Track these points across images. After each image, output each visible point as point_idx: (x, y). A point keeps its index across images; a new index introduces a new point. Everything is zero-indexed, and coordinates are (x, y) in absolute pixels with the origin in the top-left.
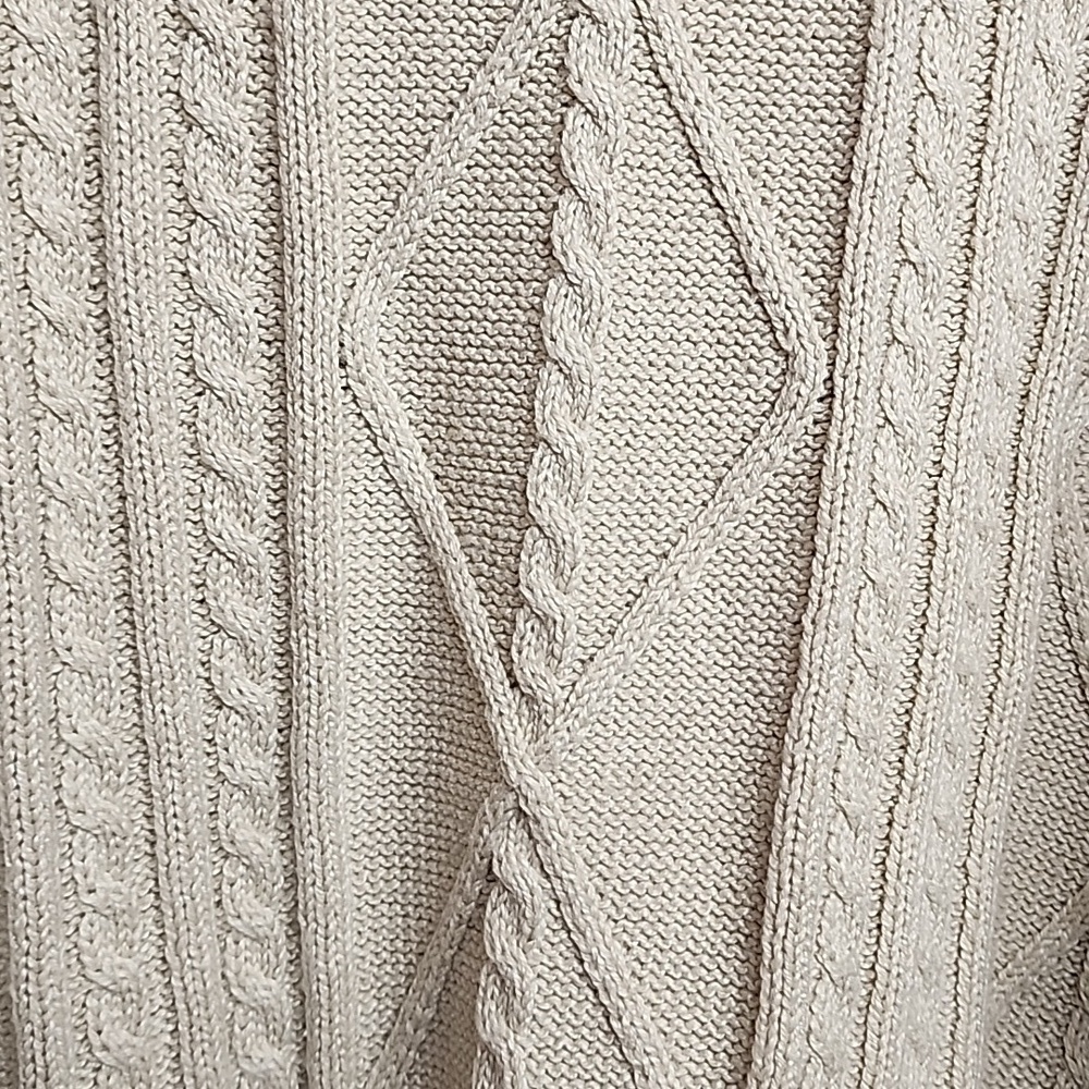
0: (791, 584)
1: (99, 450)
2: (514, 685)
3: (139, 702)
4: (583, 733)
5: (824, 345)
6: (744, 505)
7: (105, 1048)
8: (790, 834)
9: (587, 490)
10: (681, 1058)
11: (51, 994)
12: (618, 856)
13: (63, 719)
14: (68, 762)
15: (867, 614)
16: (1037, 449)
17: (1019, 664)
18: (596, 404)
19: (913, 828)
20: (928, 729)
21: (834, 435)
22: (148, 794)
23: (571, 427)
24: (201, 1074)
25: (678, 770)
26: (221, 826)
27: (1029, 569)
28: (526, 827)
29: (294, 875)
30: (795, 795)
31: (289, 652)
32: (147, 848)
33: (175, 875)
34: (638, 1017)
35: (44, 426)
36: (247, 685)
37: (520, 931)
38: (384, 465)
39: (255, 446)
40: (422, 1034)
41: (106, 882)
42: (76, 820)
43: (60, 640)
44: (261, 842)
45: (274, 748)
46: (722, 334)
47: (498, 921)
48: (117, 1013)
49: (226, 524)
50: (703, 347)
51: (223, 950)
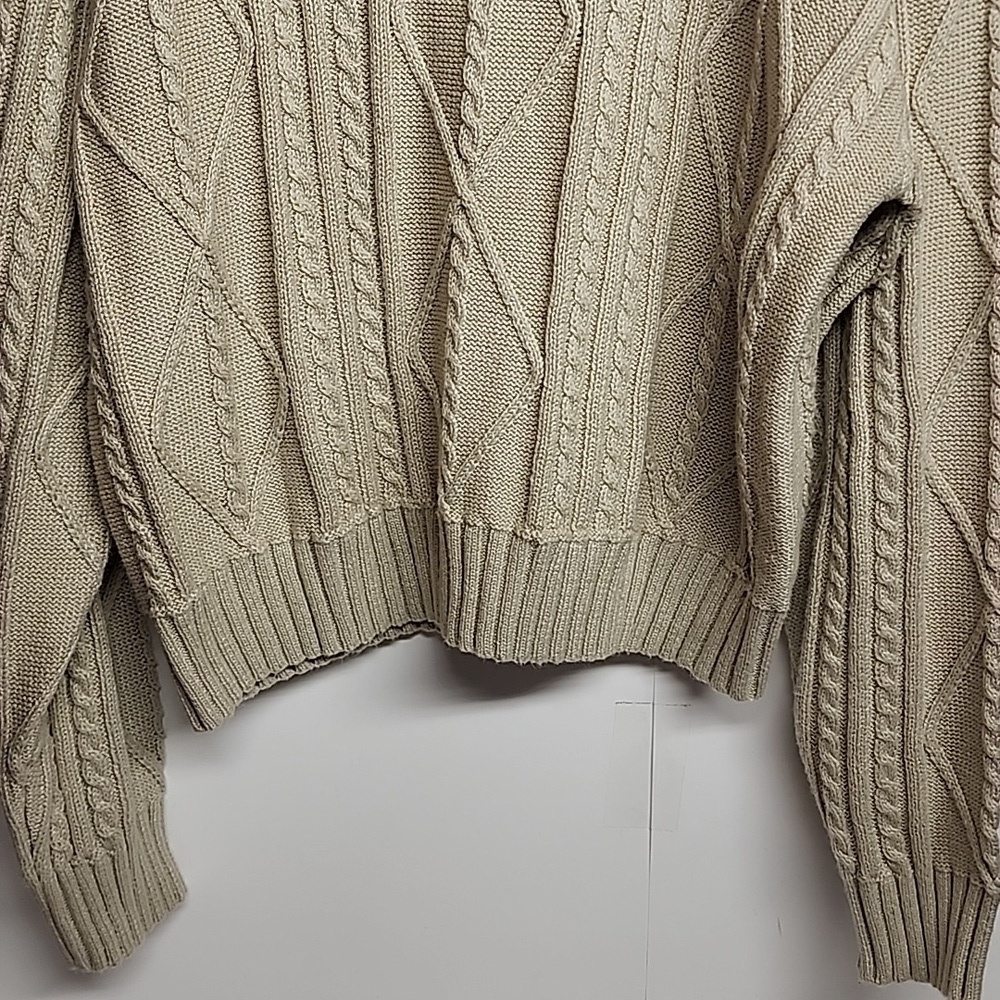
0: (567, 113)
1: (299, 61)
2: (460, 157)
3: (317, 164)
4: (486, 175)
5: (579, 13)
6: (549, 81)
7: (309, 298)
8: (564, 212)
9: (486, 74)
10: (525, 303)
11: (290, 273)
12: (501, 225)
13: (289, 167)
14: (292, 185)
15: (600, 126)
16: (686, 58)
17: (677, 153)
18: (489, 39)
19: (620, 217)
20: (627, 176)
21: (583, 50)
22: (322, 201)
23: (480, 49)
24: (345, 314)
25: (524, 190)
26: (349, 217)
27: (682, 111)
28: (465, 213)
29: (379, 240)
30: (566, 197)
31: (374, 146)
32: (321, 223)
33: (333, 234)
34: (509, 287)
35: (279, 51)
36: (358, 159)
37: (463, 254)
38: (409, 67)
39: (358, 59)
40: (430, 307)
41: (307, 234)
42: (296, 208)
43: (288, 136)
44: (366, 225)
45: (368, 186)
46: (541, 9)
47: (455, 251)
48: (313, 286)
49: (347, 91)
50: (533, 14)
51: (352, 269)
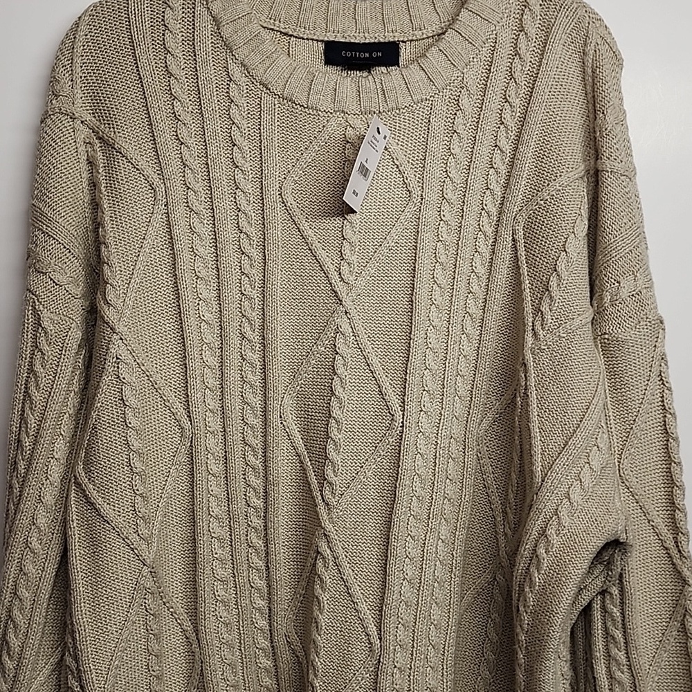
0: (394, 475)
1: (220, 440)
2: (324, 501)
3: (229, 505)
4: (341, 513)
5: (401, 413)
6: (382, 454)
7: (219, 596)
8: (393, 540)
9: (342, 450)
10: (367, 600)
11: (207, 579)
12: (351, 546)
13: (210, 509)
14: (211, 520)
15: (416, 482)
16: (470, 436)
17: (467, 496)
18: (344, 428)
19: (431, 540)
20: (435, 513)
21: (404, 436)
22: (231, 529)
23: (338, 434)
24: (243, 605)
25: (366, 523)
26: (249, 538)
27: (469, 469)
28: (326, 538)
29: (268, 552)
30: (395, 530)
31: (266, 492)
32: (230, 543)
33: (237, 551)
34: (356, 589)
35: (208, 435)
36: (256, 500)
37: (325, 566)
38: (291, 442)
39: (258, 438)
40: (302, 598)
41: (220, 551)
42: (213, 535)
43: (210, 489)
44: (259, 543)
45: (262, 518)
46: (376, 409)
47: (320, 564)
48: (222, 587)
49: (251, 458)
50: (372, 413)
51: (249, 572)
